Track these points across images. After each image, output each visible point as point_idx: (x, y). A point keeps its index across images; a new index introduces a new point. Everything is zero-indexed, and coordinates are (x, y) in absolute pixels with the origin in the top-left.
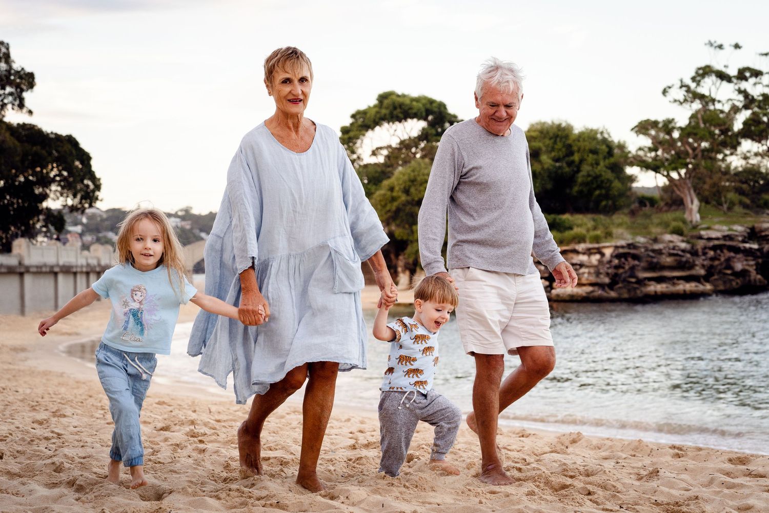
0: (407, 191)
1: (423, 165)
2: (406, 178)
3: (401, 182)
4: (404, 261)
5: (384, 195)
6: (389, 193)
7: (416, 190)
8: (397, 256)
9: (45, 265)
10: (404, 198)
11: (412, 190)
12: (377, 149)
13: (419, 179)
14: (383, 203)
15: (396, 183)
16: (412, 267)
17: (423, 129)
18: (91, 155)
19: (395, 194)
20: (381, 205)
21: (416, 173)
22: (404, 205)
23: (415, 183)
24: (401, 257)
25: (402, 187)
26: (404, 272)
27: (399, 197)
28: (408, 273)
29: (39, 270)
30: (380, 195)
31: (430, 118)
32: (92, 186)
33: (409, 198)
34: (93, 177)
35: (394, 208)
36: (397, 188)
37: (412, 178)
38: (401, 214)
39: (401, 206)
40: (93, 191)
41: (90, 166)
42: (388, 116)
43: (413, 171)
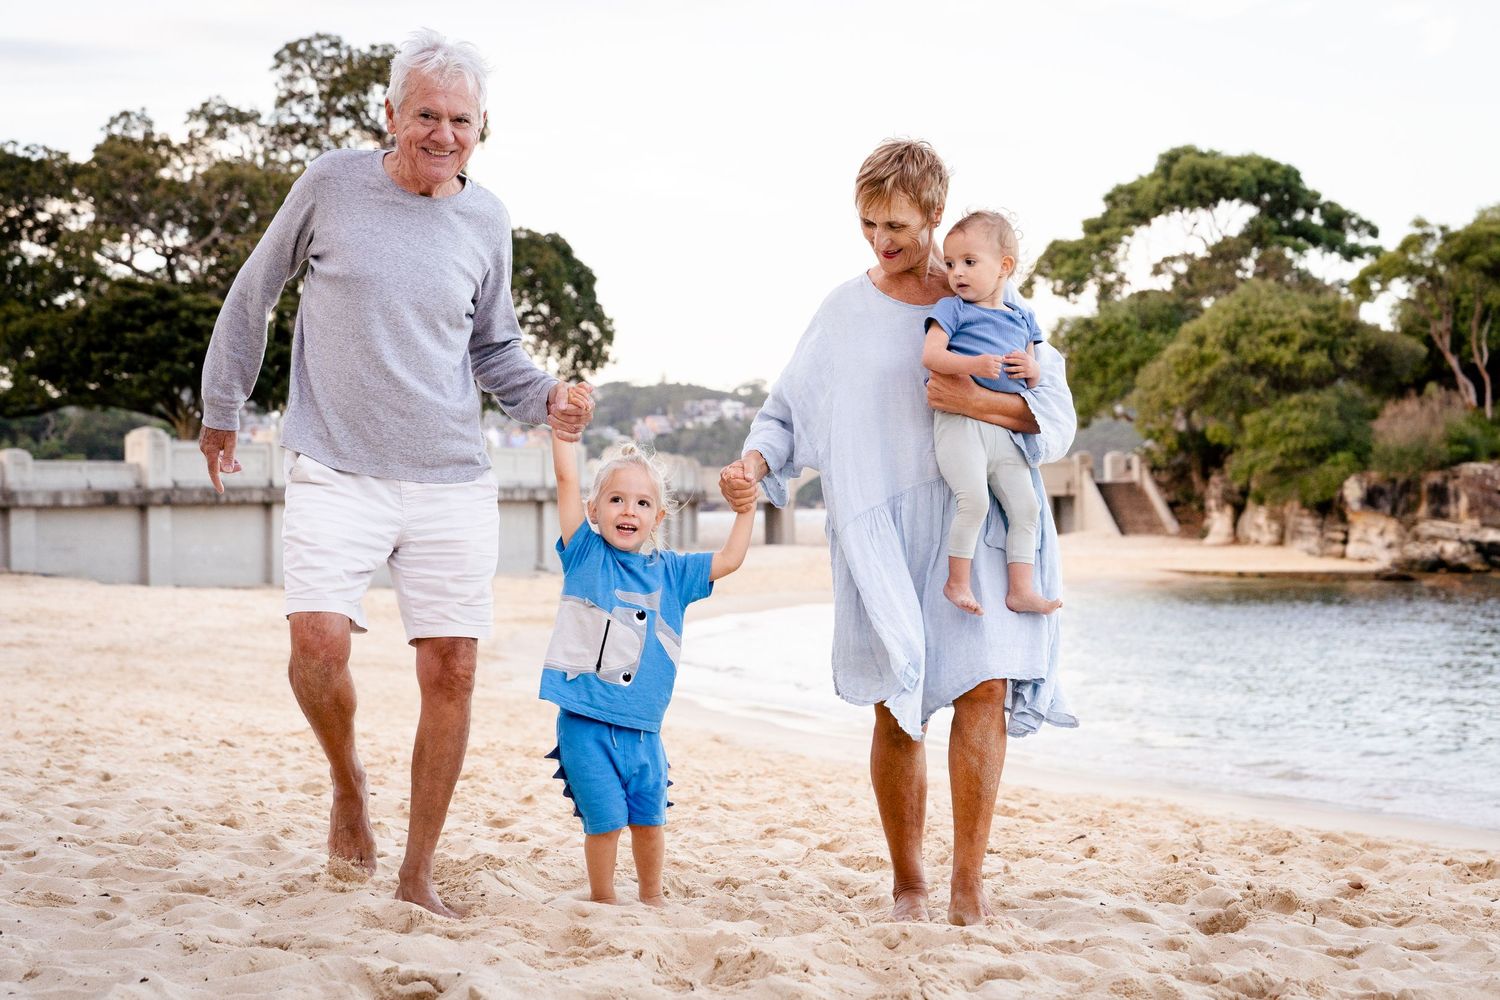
0: (1231, 345)
1: (1263, 292)
2: (1230, 317)
3: (1219, 326)
4: (1221, 486)
5: (1186, 352)
6: (1195, 348)
7: (1251, 342)
8: (1206, 477)
9: (520, 488)
10: (1225, 358)
11: (1243, 342)
12: (1165, 260)
13: (1256, 320)
14: (1182, 369)
15: (1209, 328)
16: (1238, 499)
17: (1252, 221)
18: (595, 274)
19: (1207, 350)
20: (1178, 373)
21: (1250, 308)
22: (1225, 373)
23: (1248, 329)
24: (1215, 479)
25: (1222, 335)
26: (1220, 508)
27: (1216, 357)
28: (1229, 511)
29: (509, 496)
30: (1176, 353)
31: (1267, 197)
32: (596, 335)
33: (1237, 359)
34: (598, 318)
35: (1205, 379)
36: (1211, 339)
37: (1242, 317)
38: (1219, 392)
39: (1219, 375)
40: (599, 344)
41: (593, 295)
42: (1182, 196)
43: (1244, 304)
